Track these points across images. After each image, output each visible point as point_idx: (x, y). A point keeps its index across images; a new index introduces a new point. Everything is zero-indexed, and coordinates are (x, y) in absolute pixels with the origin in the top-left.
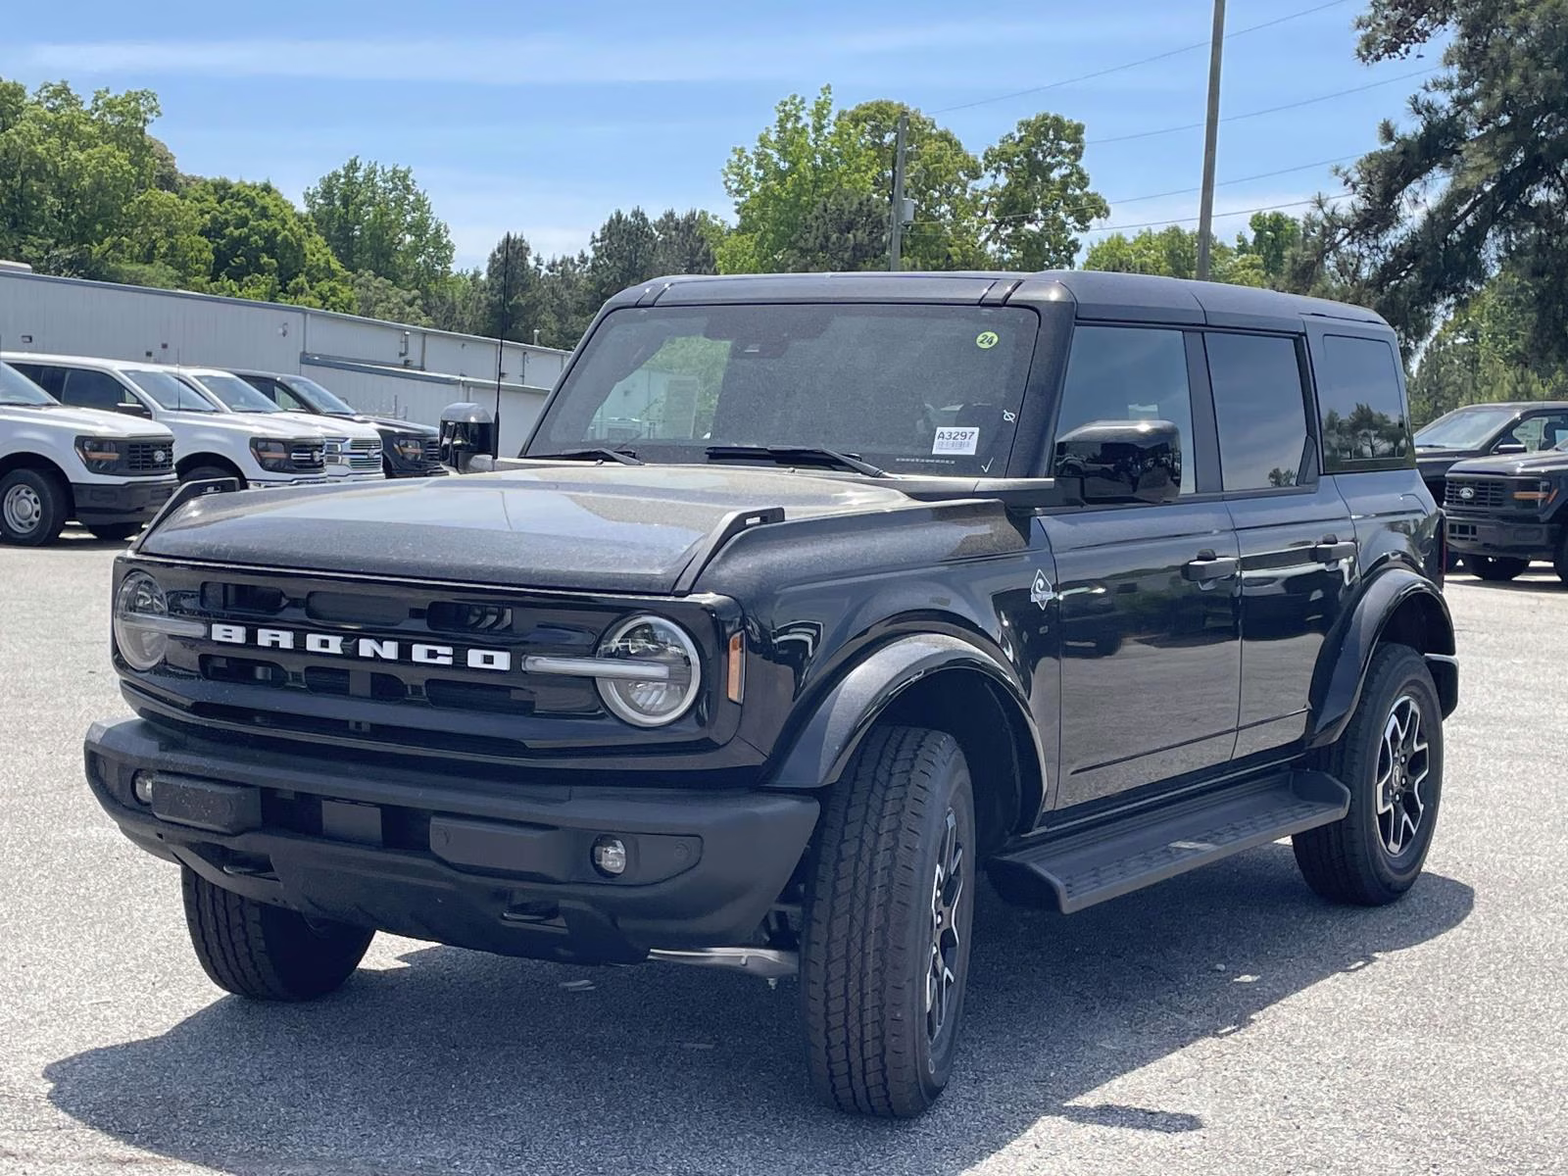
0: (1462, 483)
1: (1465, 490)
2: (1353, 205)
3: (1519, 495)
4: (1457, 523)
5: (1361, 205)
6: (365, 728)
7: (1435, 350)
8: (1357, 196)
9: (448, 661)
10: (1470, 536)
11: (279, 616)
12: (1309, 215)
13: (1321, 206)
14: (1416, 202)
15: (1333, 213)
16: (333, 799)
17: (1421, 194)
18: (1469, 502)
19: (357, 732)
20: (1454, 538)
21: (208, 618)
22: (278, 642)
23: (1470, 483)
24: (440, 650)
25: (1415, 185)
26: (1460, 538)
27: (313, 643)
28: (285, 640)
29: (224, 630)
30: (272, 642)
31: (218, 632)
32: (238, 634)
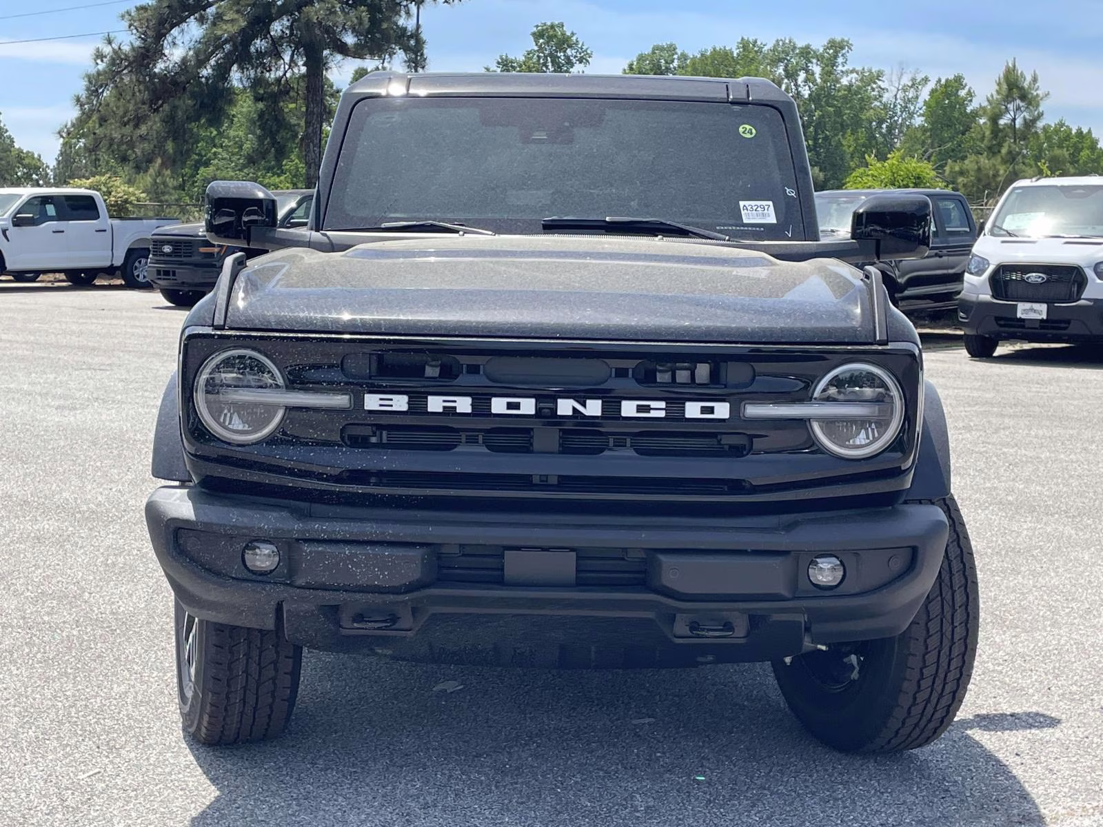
0: (163, 242)
1: (166, 247)
2: (131, 43)
3: (202, 250)
4: (162, 269)
5: (138, 43)
6: (554, 481)
7: (68, 152)
8: (134, 37)
9: (662, 414)
10: (171, 277)
11: (455, 382)
12: (98, 48)
13: (110, 42)
14: (174, 44)
15: (120, 48)
16: (518, 548)
17: (179, 38)
18: (168, 255)
19: (544, 485)
20: (160, 279)
21: (359, 387)
22: (455, 408)
23: (169, 242)
24: (653, 404)
25: (175, 31)
26: (164, 279)
27: (499, 405)
28: (464, 405)
29: (381, 399)
30: (444, 408)
31: (372, 402)
32: (400, 403)
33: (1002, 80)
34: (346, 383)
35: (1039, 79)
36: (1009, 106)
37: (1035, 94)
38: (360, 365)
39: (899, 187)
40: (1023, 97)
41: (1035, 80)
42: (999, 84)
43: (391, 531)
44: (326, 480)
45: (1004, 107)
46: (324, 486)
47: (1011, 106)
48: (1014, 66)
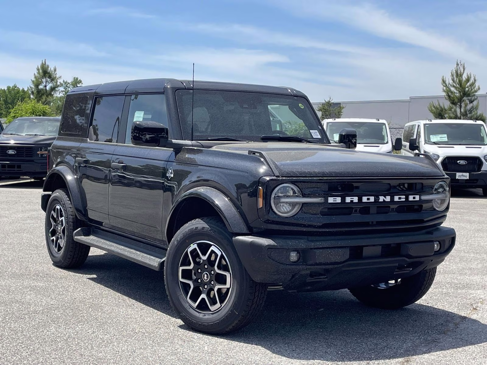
22: (353, 201)
27: (365, 199)
28: (356, 199)
29: (334, 199)
30: (351, 201)
31: (331, 200)
32: (339, 200)
33: (40, 67)
34: (324, 194)
35: (57, 70)
36: (43, 80)
37: (55, 76)
38: (326, 187)
39: (36, 115)
40: (50, 77)
41: (55, 70)
42: (38, 69)
43: (339, 244)
44: (317, 228)
45: (40, 80)
46: (315, 230)
47: (44, 80)
48: (45, 63)
